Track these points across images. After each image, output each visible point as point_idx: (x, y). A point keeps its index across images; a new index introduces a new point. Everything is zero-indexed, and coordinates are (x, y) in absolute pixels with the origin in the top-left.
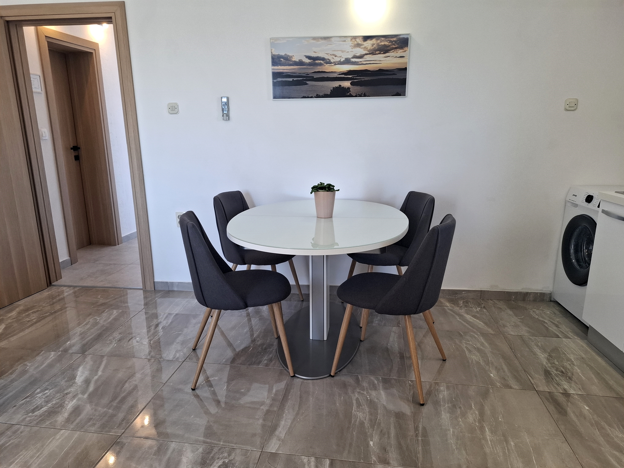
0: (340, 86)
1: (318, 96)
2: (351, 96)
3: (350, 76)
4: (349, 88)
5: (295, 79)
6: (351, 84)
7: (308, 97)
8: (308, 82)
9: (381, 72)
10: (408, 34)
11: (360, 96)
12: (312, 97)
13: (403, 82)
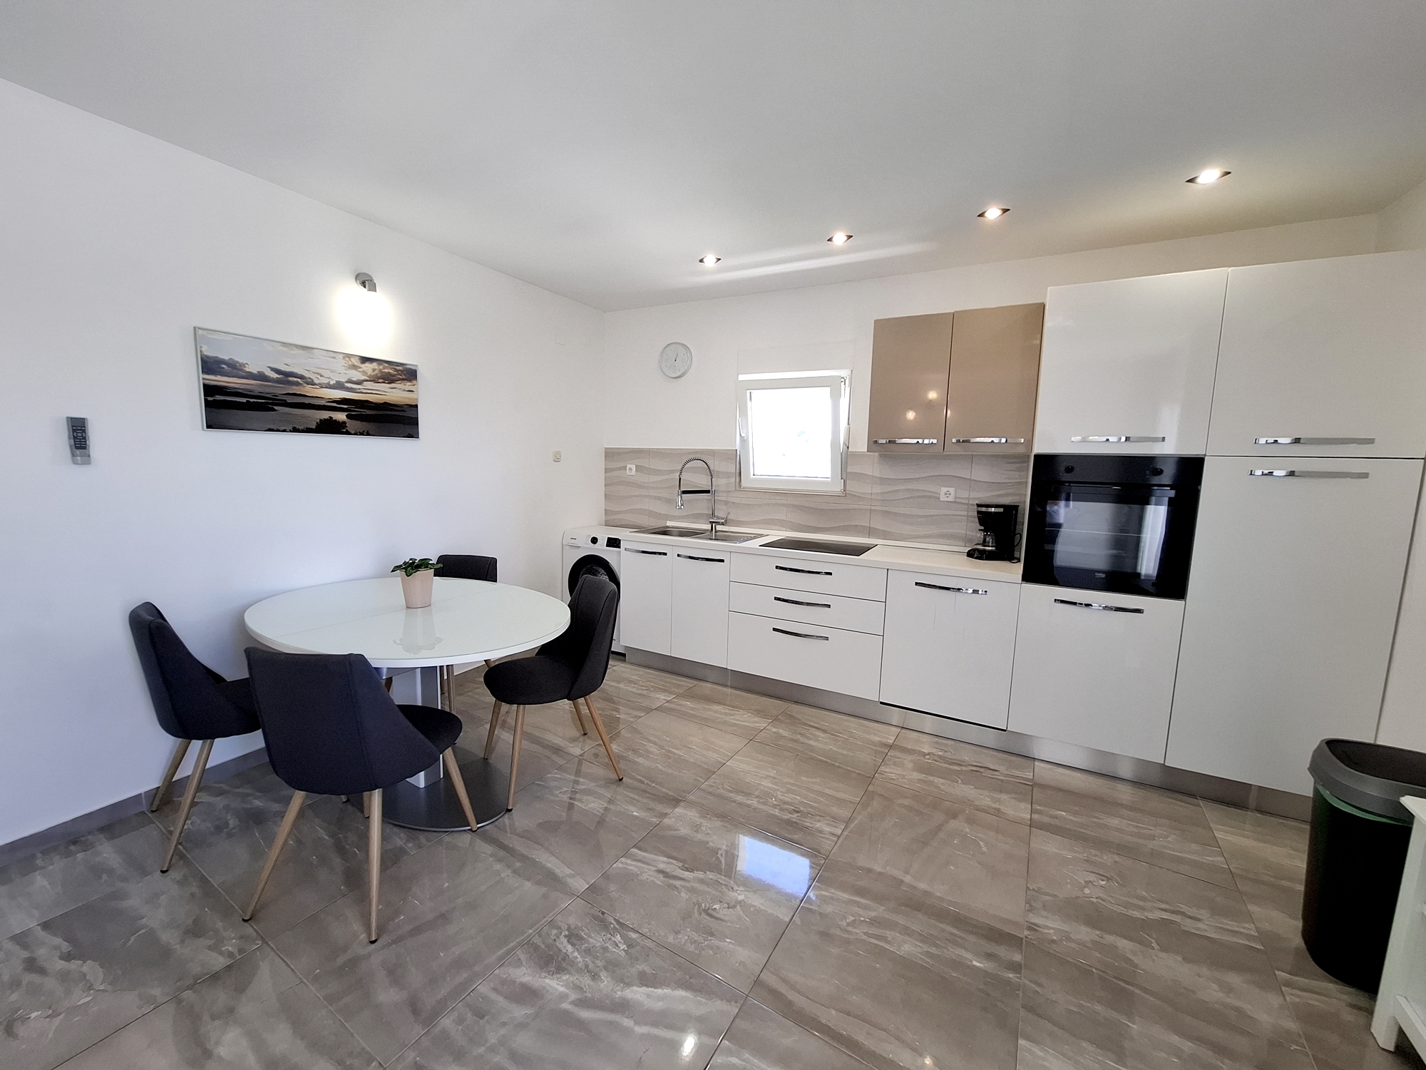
0: (331, 417)
1: (295, 430)
2: (348, 433)
3: (345, 407)
4: (344, 423)
5: (252, 400)
6: (347, 416)
7: (278, 431)
8: (275, 407)
9: (386, 406)
10: (417, 366)
11: (362, 434)
12: (284, 431)
13: (415, 422)
